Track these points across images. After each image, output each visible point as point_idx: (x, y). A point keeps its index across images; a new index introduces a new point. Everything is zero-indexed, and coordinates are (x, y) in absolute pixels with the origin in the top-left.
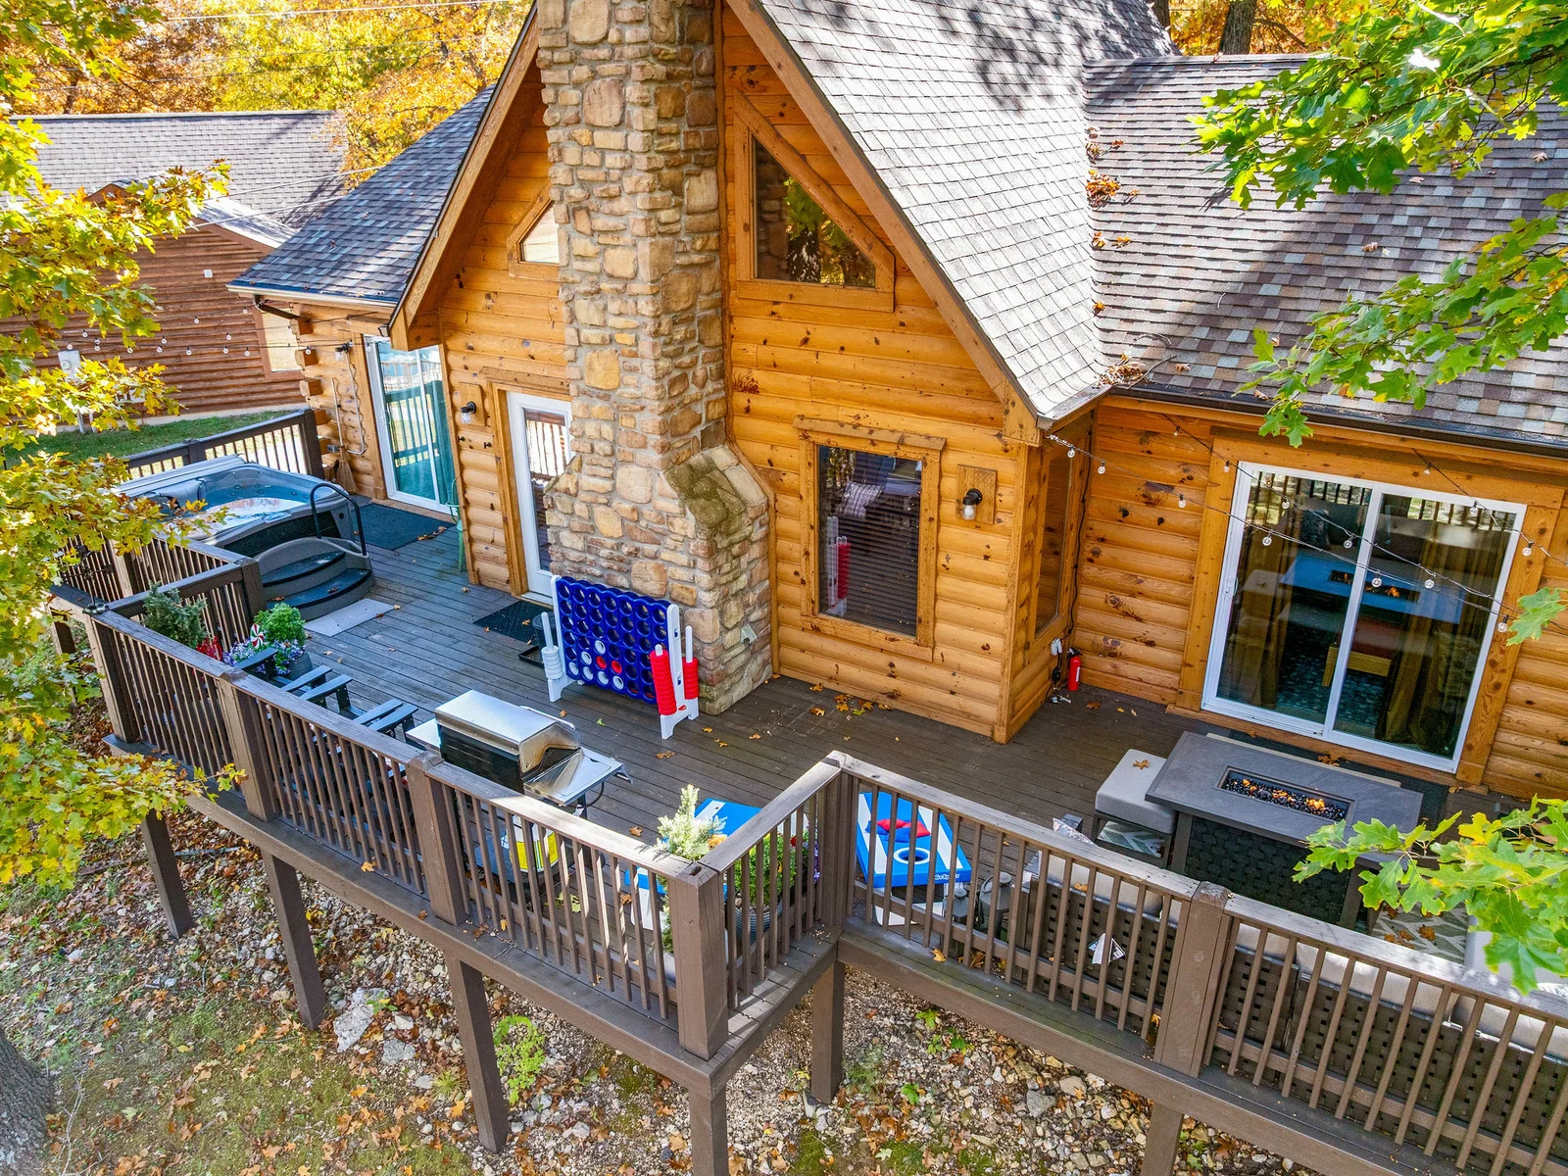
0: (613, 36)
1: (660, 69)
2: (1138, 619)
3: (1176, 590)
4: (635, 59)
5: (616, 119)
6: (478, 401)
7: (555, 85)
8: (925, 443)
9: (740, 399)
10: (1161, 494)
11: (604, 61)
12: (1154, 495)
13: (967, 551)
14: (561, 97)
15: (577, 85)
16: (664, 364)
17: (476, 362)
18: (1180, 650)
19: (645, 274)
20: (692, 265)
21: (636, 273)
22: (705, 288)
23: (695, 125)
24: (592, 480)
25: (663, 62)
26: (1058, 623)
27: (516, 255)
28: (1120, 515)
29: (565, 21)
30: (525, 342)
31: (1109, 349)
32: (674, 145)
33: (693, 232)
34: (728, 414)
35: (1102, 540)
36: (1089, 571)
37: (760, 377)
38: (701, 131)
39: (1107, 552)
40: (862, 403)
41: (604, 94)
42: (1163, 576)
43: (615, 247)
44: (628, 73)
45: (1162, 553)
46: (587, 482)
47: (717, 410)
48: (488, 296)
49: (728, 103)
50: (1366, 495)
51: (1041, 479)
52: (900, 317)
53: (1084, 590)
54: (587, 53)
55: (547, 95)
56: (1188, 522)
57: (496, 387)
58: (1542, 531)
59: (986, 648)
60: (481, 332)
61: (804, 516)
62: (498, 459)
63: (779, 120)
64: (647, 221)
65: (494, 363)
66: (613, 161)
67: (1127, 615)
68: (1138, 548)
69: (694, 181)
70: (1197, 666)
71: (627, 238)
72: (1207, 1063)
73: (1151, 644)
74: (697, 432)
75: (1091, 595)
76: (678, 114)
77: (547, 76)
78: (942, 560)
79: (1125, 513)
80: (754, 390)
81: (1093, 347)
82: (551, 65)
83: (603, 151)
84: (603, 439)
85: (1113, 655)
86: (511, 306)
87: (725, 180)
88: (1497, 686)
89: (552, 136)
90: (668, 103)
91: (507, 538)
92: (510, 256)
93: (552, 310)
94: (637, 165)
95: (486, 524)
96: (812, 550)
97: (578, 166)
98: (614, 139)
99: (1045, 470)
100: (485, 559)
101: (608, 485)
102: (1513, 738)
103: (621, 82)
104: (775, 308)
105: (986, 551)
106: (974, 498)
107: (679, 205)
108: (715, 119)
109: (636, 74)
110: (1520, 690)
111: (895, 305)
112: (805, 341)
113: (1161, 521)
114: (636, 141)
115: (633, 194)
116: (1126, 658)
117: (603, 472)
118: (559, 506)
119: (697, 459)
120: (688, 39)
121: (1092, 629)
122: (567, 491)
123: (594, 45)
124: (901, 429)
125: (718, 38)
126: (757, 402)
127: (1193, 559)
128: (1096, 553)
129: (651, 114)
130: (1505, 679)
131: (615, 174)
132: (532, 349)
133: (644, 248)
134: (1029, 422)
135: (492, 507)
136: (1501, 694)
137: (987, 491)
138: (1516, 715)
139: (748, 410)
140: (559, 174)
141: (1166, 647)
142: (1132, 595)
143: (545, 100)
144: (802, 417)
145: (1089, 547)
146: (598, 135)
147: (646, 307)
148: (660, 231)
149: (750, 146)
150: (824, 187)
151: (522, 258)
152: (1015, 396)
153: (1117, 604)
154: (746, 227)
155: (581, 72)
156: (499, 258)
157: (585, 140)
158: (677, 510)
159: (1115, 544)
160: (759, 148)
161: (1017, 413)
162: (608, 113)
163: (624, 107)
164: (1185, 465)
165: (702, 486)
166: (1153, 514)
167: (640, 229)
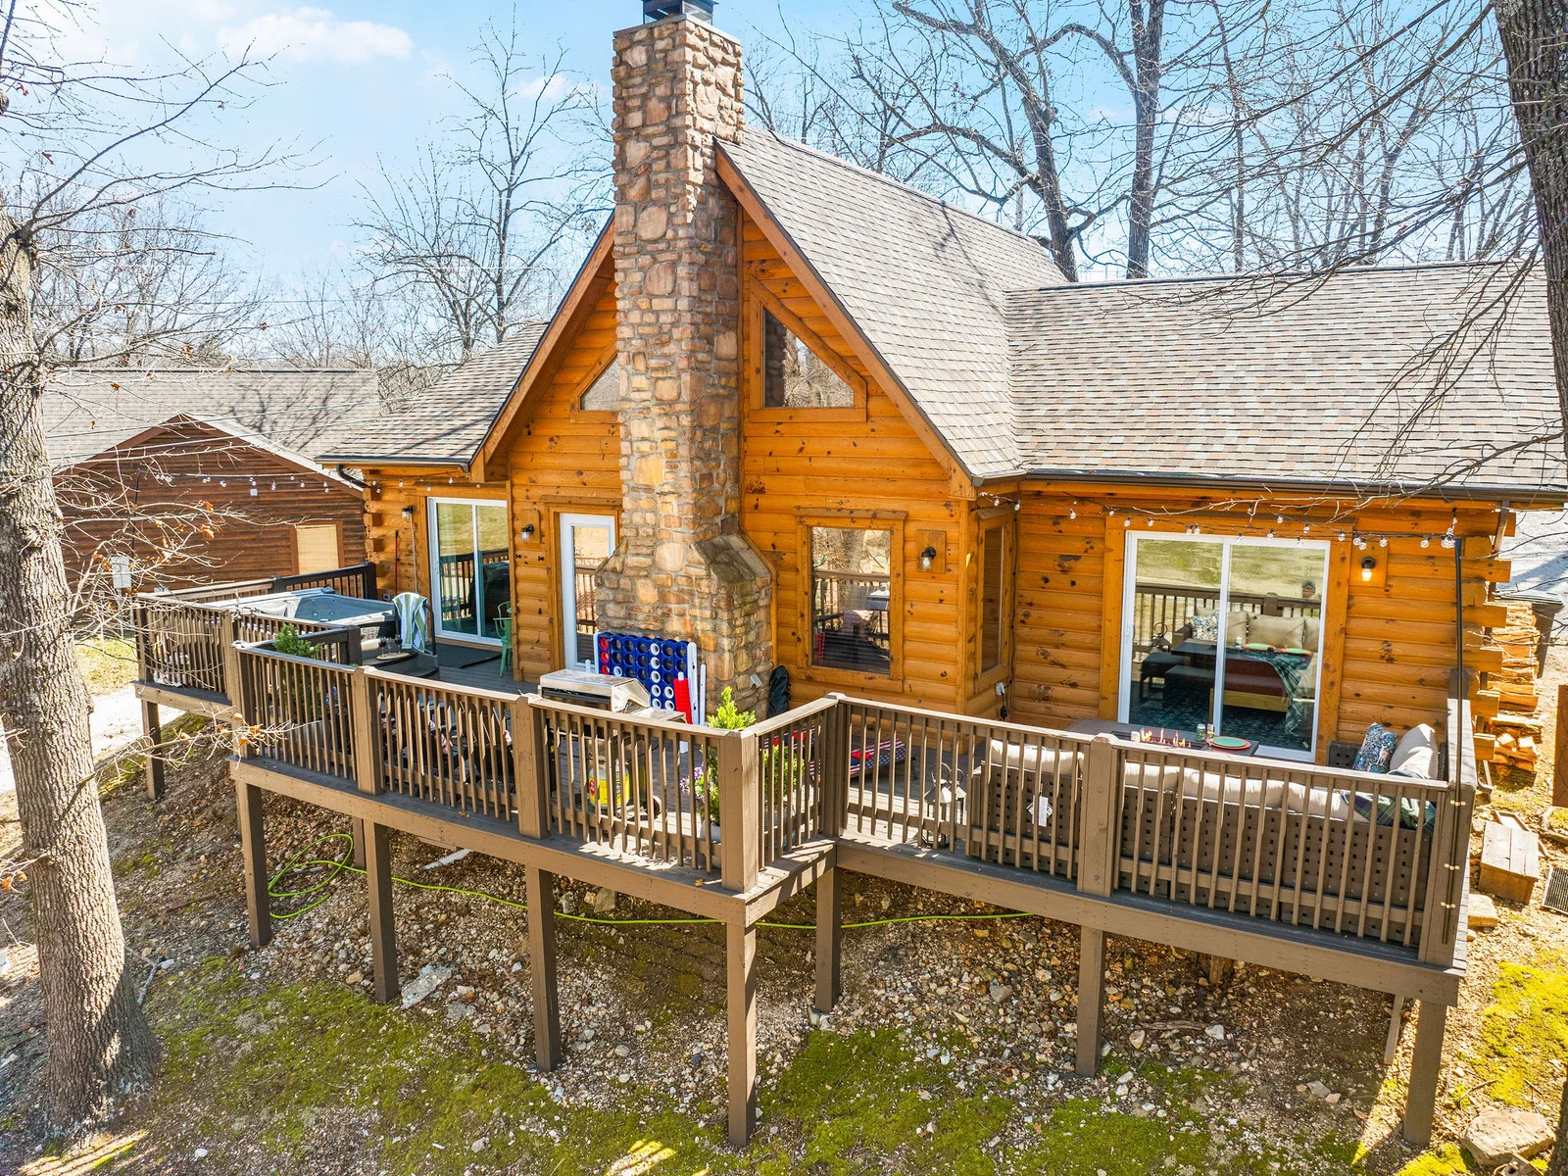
0: (670, 234)
1: (701, 258)
2: (1063, 666)
3: (1088, 639)
4: (685, 248)
5: (670, 289)
6: (535, 523)
7: (624, 270)
8: (892, 516)
9: (750, 500)
10: (1072, 563)
11: (662, 251)
12: (1066, 565)
13: (926, 599)
14: (627, 277)
15: (641, 269)
16: (697, 463)
17: (536, 492)
18: (1097, 688)
19: (686, 396)
20: (718, 395)
21: (679, 395)
22: (727, 414)
23: (722, 298)
24: (636, 558)
25: (703, 253)
26: (1000, 670)
27: (577, 406)
28: (1042, 583)
29: (635, 226)
30: (580, 473)
31: (1024, 453)
32: (709, 310)
33: (721, 373)
34: (741, 510)
35: (1031, 604)
36: (1023, 631)
37: (767, 481)
38: (727, 303)
39: (1035, 613)
40: (844, 492)
41: (662, 274)
42: (1079, 629)
43: (664, 379)
44: (680, 257)
45: (1076, 610)
46: (632, 561)
47: (733, 506)
48: (552, 440)
49: (746, 286)
50: (1220, 547)
51: (979, 541)
52: (871, 425)
53: (1019, 647)
54: (649, 247)
55: (619, 277)
56: (1092, 583)
57: (552, 511)
58: (1343, 559)
59: (943, 675)
60: (542, 469)
61: (800, 586)
62: (549, 569)
63: (783, 295)
64: (689, 358)
65: (553, 492)
66: (666, 318)
67: (1055, 663)
68: (1060, 608)
69: (721, 337)
70: (1111, 698)
71: (673, 373)
72: (1116, 886)
73: (1074, 685)
74: (718, 520)
75: (1027, 651)
76: (712, 288)
77: (619, 264)
78: (908, 607)
79: (1046, 580)
80: (761, 491)
81: (1014, 452)
82: (624, 255)
83: (657, 313)
84: (646, 524)
85: (1046, 699)
86: (571, 446)
87: (743, 339)
88: (1332, 684)
89: (620, 305)
90: (705, 282)
91: (551, 637)
92: (573, 406)
93: (604, 446)
94: (683, 320)
95: (534, 627)
96: (806, 612)
97: (639, 325)
98: (668, 303)
99: (982, 534)
100: (530, 658)
101: (649, 561)
102: (1351, 727)
103: (673, 265)
104: (779, 428)
105: (941, 596)
106: (930, 553)
107: (710, 352)
108: (738, 296)
109: (686, 258)
110: (1349, 687)
111: (868, 417)
112: (801, 450)
113: (1073, 583)
114: (683, 304)
115: (680, 340)
116: (1056, 700)
117: (644, 551)
118: (607, 584)
119: (718, 540)
120: (718, 240)
121: (1028, 679)
122: (614, 570)
123: (655, 241)
124: (873, 508)
125: (739, 243)
126: (763, 501)
127: (1100, 613)
128: (1027, 615)
129: (695, 286)
130: (1337, 677)
131: (666, 328)
132: (584, 478)
133: (686, 377)
134: (967, 483)
135: (540, 612)
136: (1336, 690)
137: (939, 547)
138: (1350, 708)
139: (756, 507)
140: (624, 332)
141: (1087, 687)
142: (1057, 647)
143: (617, 280)
144: (798, 508)
145: (1020, 612)
146: (655, 302)
147: (686, 421)
148: (697, 368)
149: (763, 313)
150: (815, 339)
151: (582, 407)
152: (955, 465)
153: (1045, 655)
154: (758, 371)
155: (645, 260)
156: (562, 410)
157: (644, 306)
158: (703, 573)
159: (1041, 607)
160: (768, 313)
161: (958, 478)
162: (664, 284)
163: (675, 281)
164: (1088, 540)
165: (723, 558)
166: (1065, 580)
167: (683, 364)
